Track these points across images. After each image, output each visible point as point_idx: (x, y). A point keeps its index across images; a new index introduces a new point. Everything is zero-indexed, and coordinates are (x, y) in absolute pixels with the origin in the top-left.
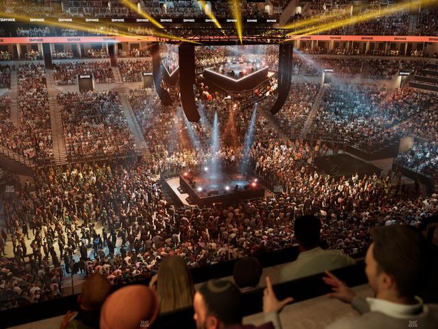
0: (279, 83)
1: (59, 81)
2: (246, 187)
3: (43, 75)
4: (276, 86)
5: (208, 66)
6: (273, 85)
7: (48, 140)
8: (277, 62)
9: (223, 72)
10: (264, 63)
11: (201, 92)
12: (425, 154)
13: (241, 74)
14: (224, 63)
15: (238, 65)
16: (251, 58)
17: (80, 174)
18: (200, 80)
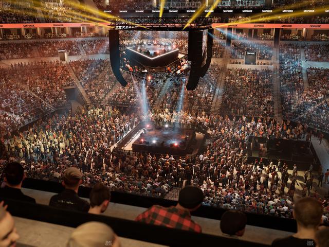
0: (189, 64)
4: (185, 66)
5: (129, 45)
6: (183, 65)
8: (186, 46)
9: (141, 51)
10: (174, 47)
11: (124, 65)
13: (155, 54)
14: (141, 44)
15: (152, 46)
16: (164, 41)
18: (123, 56)
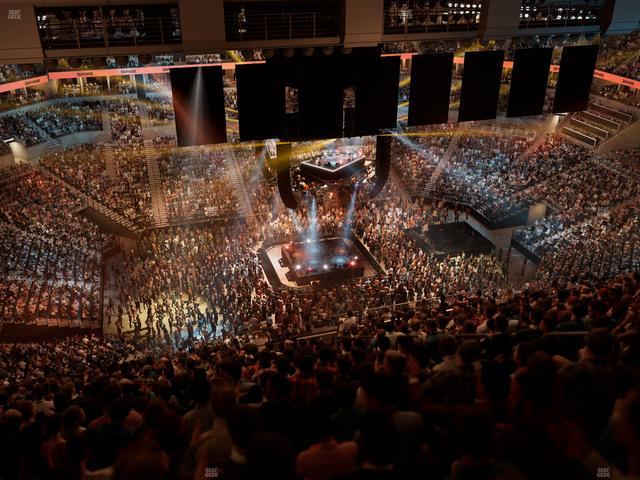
0: (376, 171)
1: (155, 120)
2: (346, 265)
3: (137, 112)
4: (373, 173)
5: (305, 159)
6: (370, 172)
7: (147, 198)
8: (374, 151)
9: (320, 164)
10: (361, 153)
11: (298, 184)
12: (546, 229)
13: (338, 165)
14: (320, 156)
15: (334, 156)
16: (348, 149)
17: (183, 243)
18: (297, 173)
